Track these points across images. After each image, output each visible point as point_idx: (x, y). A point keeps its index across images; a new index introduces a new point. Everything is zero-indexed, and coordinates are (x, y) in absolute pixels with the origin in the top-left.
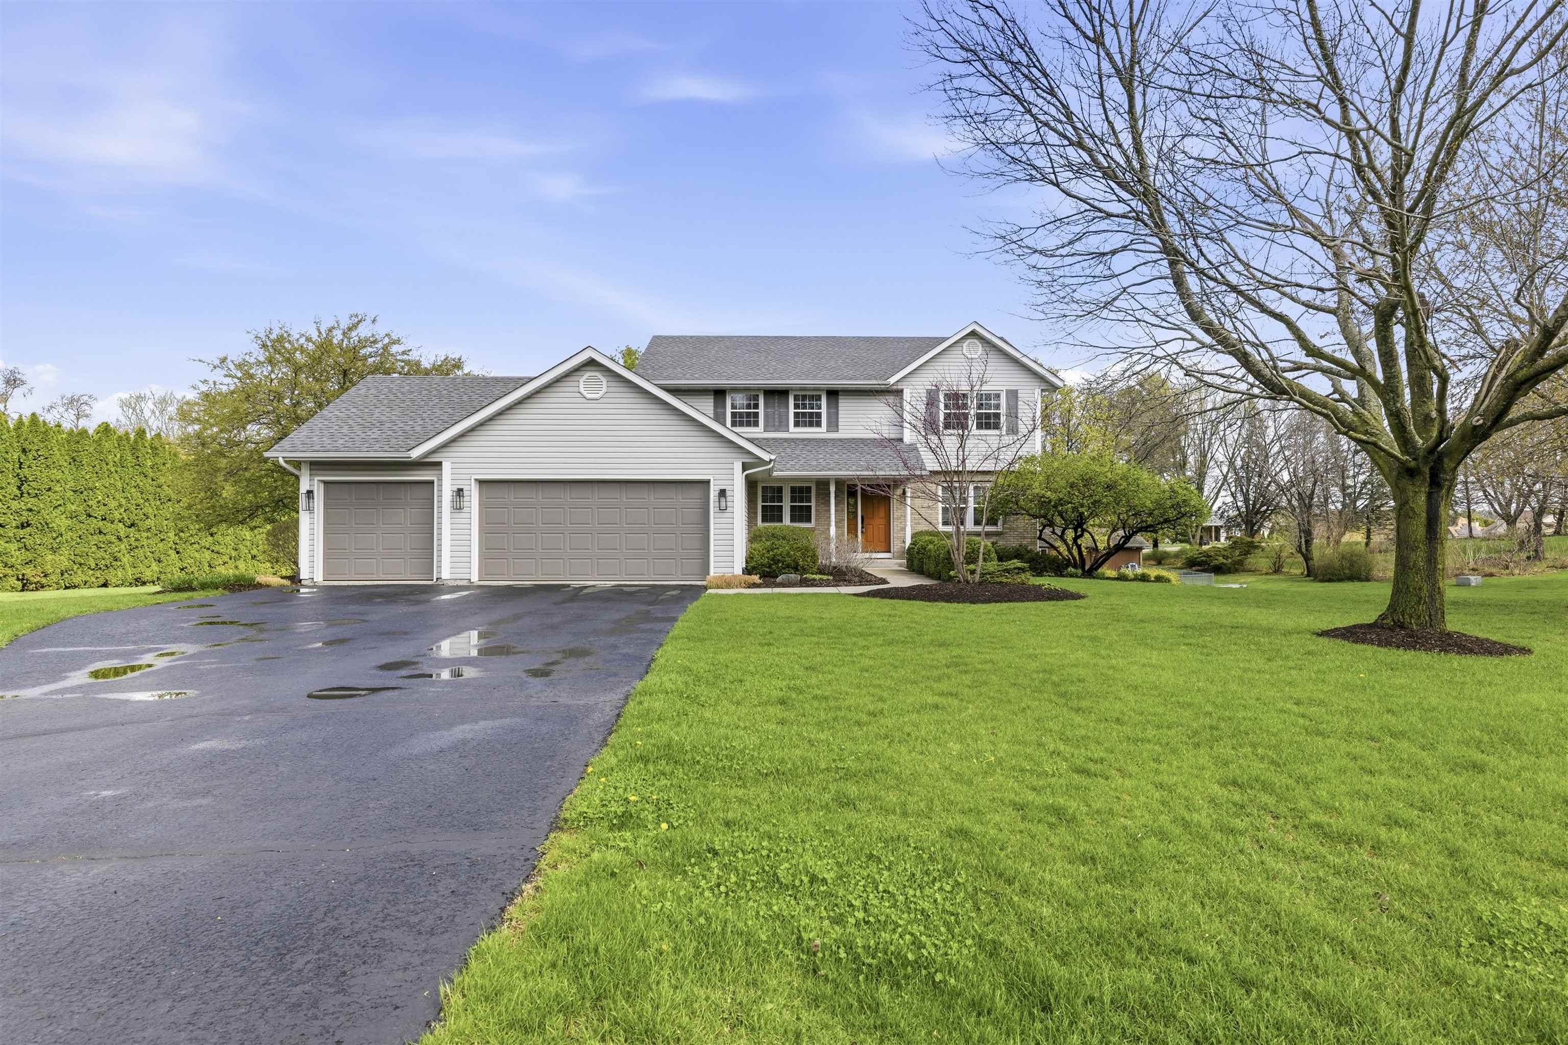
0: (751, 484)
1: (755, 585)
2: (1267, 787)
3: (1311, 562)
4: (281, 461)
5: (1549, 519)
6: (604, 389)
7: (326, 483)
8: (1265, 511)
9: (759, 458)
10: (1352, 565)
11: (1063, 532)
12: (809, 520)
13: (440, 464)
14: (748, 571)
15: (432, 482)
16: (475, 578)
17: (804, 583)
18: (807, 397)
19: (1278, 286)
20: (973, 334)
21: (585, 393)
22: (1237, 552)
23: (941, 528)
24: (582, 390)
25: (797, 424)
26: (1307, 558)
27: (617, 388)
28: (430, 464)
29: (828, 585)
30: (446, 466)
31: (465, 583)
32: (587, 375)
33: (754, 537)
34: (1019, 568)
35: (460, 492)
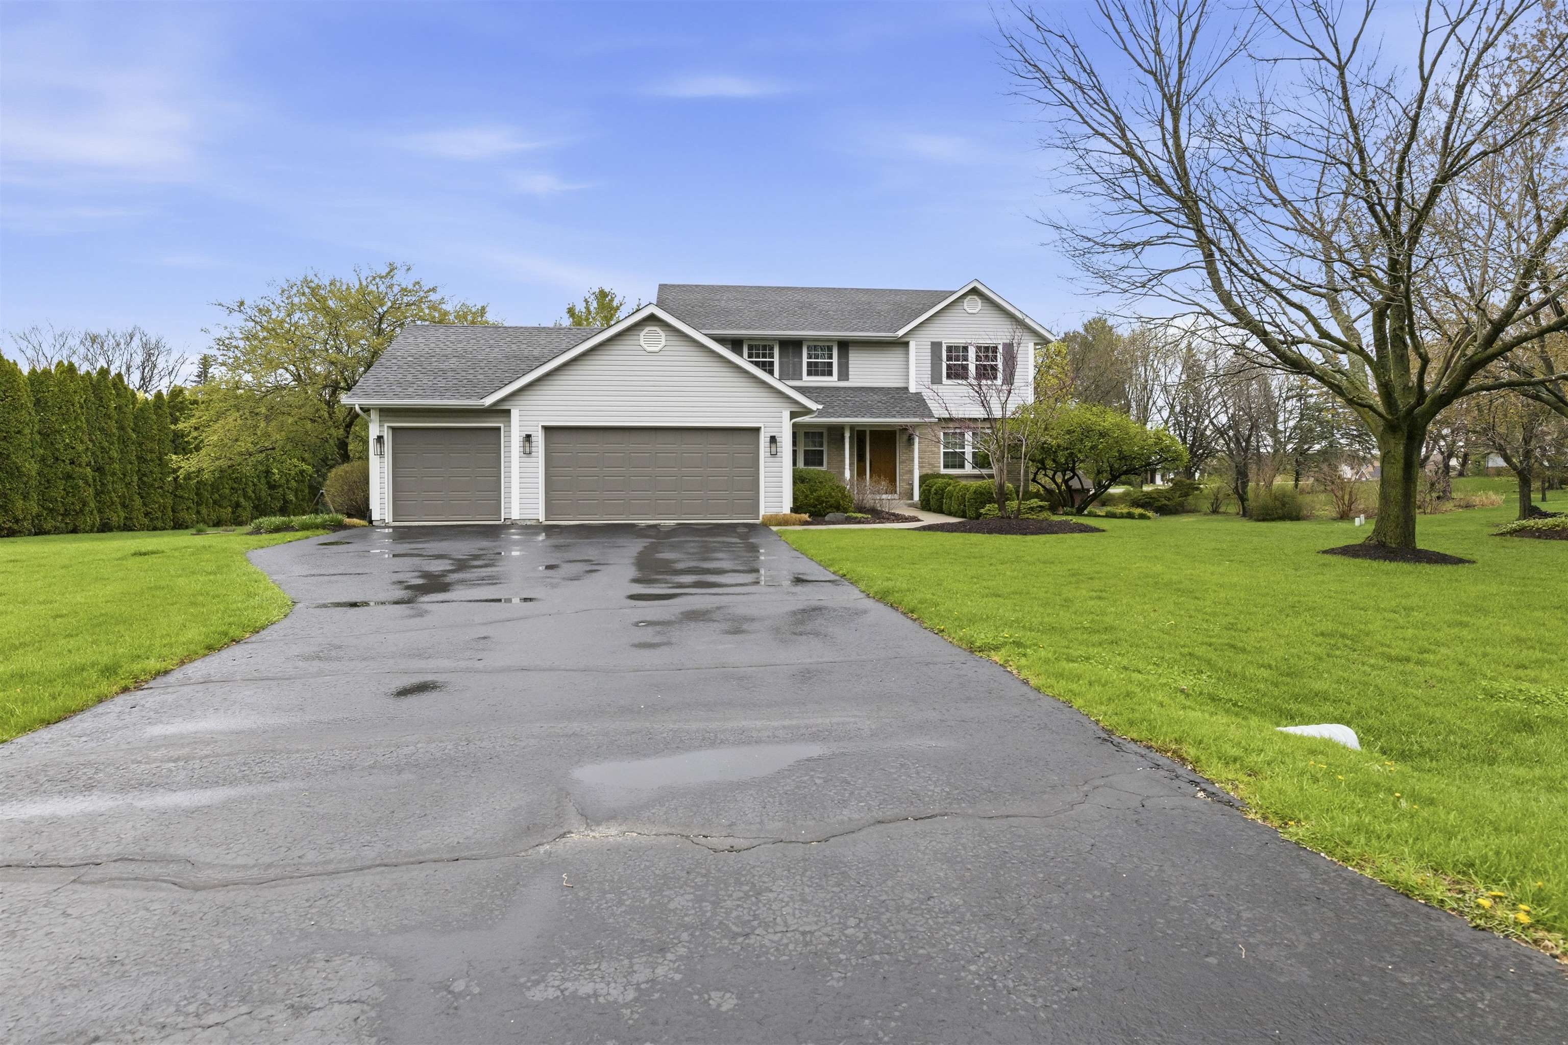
0: (797, 430)
1: (806, 523)
2: (1343, 636)
3: (1246, 504)
4: (357, 408)
5: (1453, 462)
6: (663, 343)
7: (394, 429)
8: (1202, 455)
9: (805, 407)
10: (1284, 505)
11: (1054, 476)
12: (821, 464)
13: (509, 411)
14: (795, 509)
15: (499, 429)
16: (542, 518)
17: (849, 520)
18: (821, 346)
19: (1305, 287)
20: (974, 291)
21: (645, 346)
22: (1178, 493)
23: (943, 471)
24: (642, 343)
25: (809, 373)
26: (1243, 499)
27: (676, 342)
28: (500, 411)
29: (868, 523)
30: (515, 413)
31: (533, 523)
32: (647, 329)
33: (798, 479)
34: (1041, 507)
35: (528, 437)
